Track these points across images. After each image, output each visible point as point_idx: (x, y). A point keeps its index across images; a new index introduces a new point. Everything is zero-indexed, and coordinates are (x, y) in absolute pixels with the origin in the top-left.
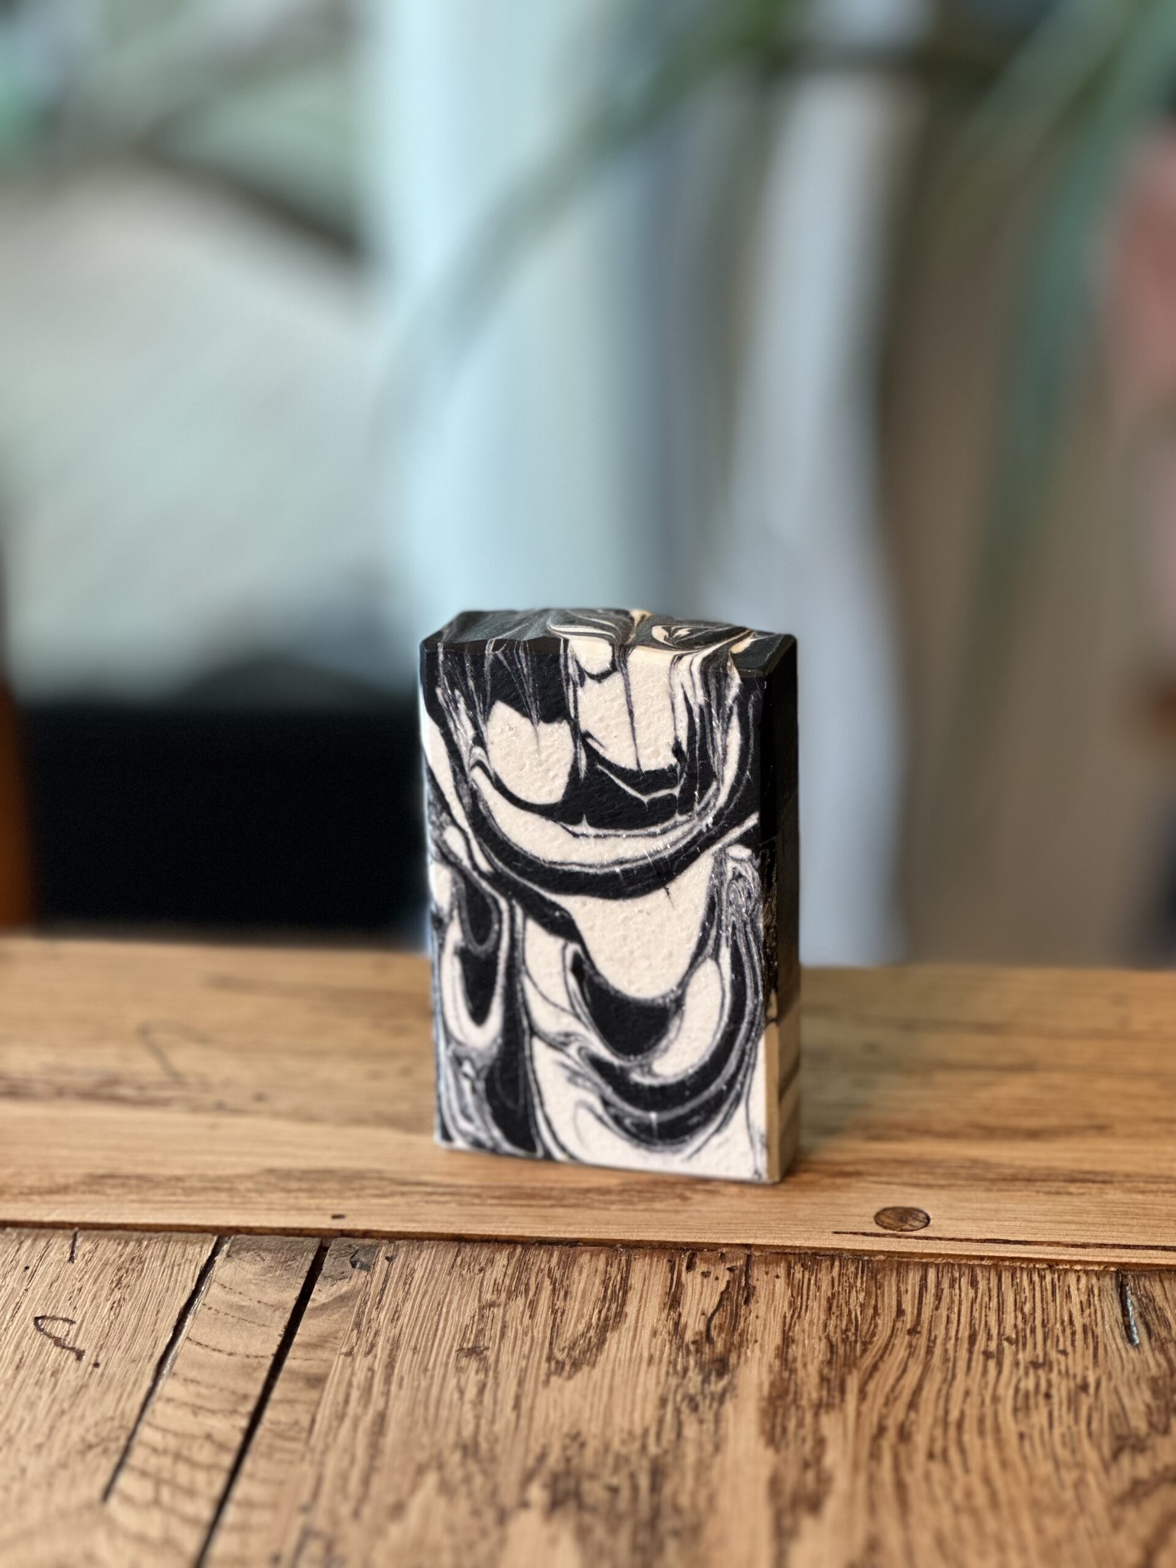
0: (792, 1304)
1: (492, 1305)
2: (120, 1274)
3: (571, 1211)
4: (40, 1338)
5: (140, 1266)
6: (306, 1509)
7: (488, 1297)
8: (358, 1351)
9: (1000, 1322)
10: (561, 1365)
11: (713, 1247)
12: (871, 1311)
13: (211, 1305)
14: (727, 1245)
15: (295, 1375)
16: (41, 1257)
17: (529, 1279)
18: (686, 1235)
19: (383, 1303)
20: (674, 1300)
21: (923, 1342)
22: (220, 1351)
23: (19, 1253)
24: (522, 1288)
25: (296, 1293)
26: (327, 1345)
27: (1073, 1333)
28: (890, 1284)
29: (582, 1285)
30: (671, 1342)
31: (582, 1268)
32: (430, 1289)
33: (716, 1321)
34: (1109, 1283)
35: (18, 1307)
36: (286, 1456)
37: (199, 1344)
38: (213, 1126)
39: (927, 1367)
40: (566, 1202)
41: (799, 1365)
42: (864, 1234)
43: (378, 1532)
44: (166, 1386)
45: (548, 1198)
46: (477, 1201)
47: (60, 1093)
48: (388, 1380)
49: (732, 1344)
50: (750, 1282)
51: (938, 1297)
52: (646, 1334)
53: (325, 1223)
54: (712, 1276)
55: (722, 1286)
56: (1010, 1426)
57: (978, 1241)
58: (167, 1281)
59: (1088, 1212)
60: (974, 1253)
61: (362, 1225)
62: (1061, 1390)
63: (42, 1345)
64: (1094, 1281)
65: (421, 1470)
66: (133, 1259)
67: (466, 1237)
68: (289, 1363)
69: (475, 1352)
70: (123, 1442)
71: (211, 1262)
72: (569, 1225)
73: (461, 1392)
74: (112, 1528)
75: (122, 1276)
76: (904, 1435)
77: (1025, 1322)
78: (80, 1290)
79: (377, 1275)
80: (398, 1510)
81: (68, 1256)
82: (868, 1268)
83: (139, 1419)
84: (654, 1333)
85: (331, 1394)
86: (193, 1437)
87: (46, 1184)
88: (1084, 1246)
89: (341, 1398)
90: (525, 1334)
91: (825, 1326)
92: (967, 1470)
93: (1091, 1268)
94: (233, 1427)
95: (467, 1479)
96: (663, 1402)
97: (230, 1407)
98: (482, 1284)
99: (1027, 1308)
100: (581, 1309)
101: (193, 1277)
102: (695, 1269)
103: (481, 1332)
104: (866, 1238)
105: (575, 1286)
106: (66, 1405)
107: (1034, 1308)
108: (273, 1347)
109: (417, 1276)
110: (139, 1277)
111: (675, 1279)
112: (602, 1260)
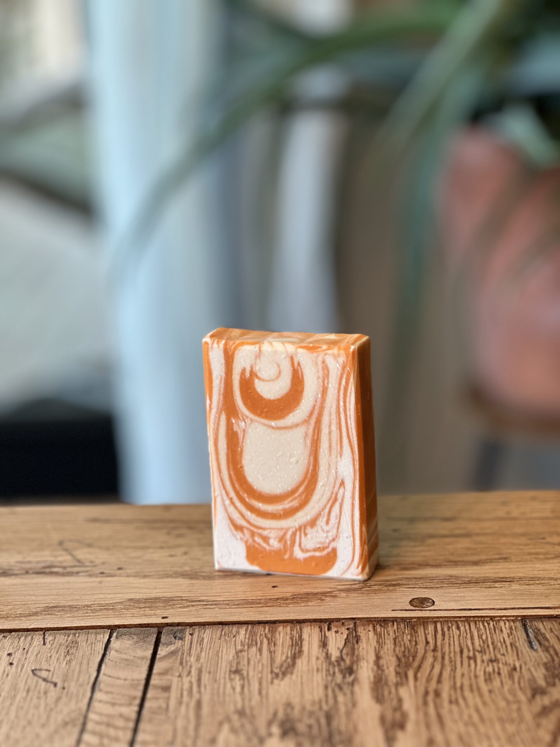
0: (378, 642)
1: (241, 651)
2: (68, 649)
3: (271, 608)
4: (35, 679)
5: (76, 645)
6: (171, 743)
7: (239, 647)
9: (473, 644)
10: (277, 675)
11: (338, 620)
12: (414, 643)
13: (112, 659)
15: (156, 687)
16: (30, 644)
17: (256, 639)
18: (326, 615)
19: (191, 653)
20: (324, 644)
21: (439, 654)
22: (120, 679)
23: (20, 642)
24: (254, 643)
25: (151, 652)
27: (506, 647)
28: (421, 631)
29: (281, 640)
32: (212, 646)
33: (344, 651)
34: (519, 624)
35: (23, 666)
36: (158, 722)
37: (110, 676)
38: (101, 582)
39: (443, 664)
40: (269, 605)
41: (385, 667)
42: (406, 610)
45: (260, 603)
46: (227, 607)
47: (27, 572)
48: (199, 685)
49: (353, 661)
50: (357, 634)
51: (443, 635)
52: (314, 659)
53: (159, 621)
54: (340, 633)
55: (345, 636)
56: (484, 688)
57: (457, 610)
58: (90, 651)
59: (505, 595)
60: (456, 615)
61: (176, 620)
62: (505, 671)
63: (37, 682)
64: (512, 624)
66: (73, 642)
67: (225, 623)
69: (237, 671)
70: (82, 720)
71: (109, 641)
72: (271, 614)
73: (234, 689)
75: (69, 649)
76: (437, 694)
77: (484, 643)
78: (50, 657)
79: (186, 642)
80: (213, 741)
81: (42, 642)
82: (410, 624)
83: (88, 710)
84: (318, 658)
87: (27, 612)
88: (505, 609)
89: (179, 695)
90: (259, 662)
91: (394, 650)
92: (468, 707)
93: (509, 618)
94: (132, 711)
95: (243, 726)
96: (326, 687)
98: (235, 642)
100: (282, 650)
101: (102, 648)
102: (331, 630)
103: (238, 663)
104: (407, 612)
106: (53, 707)
107: (487, 637)
108: (144, 675)
109: (205, 641)
110: (77, 649)
111: (323, 635)
112: (289, 628)
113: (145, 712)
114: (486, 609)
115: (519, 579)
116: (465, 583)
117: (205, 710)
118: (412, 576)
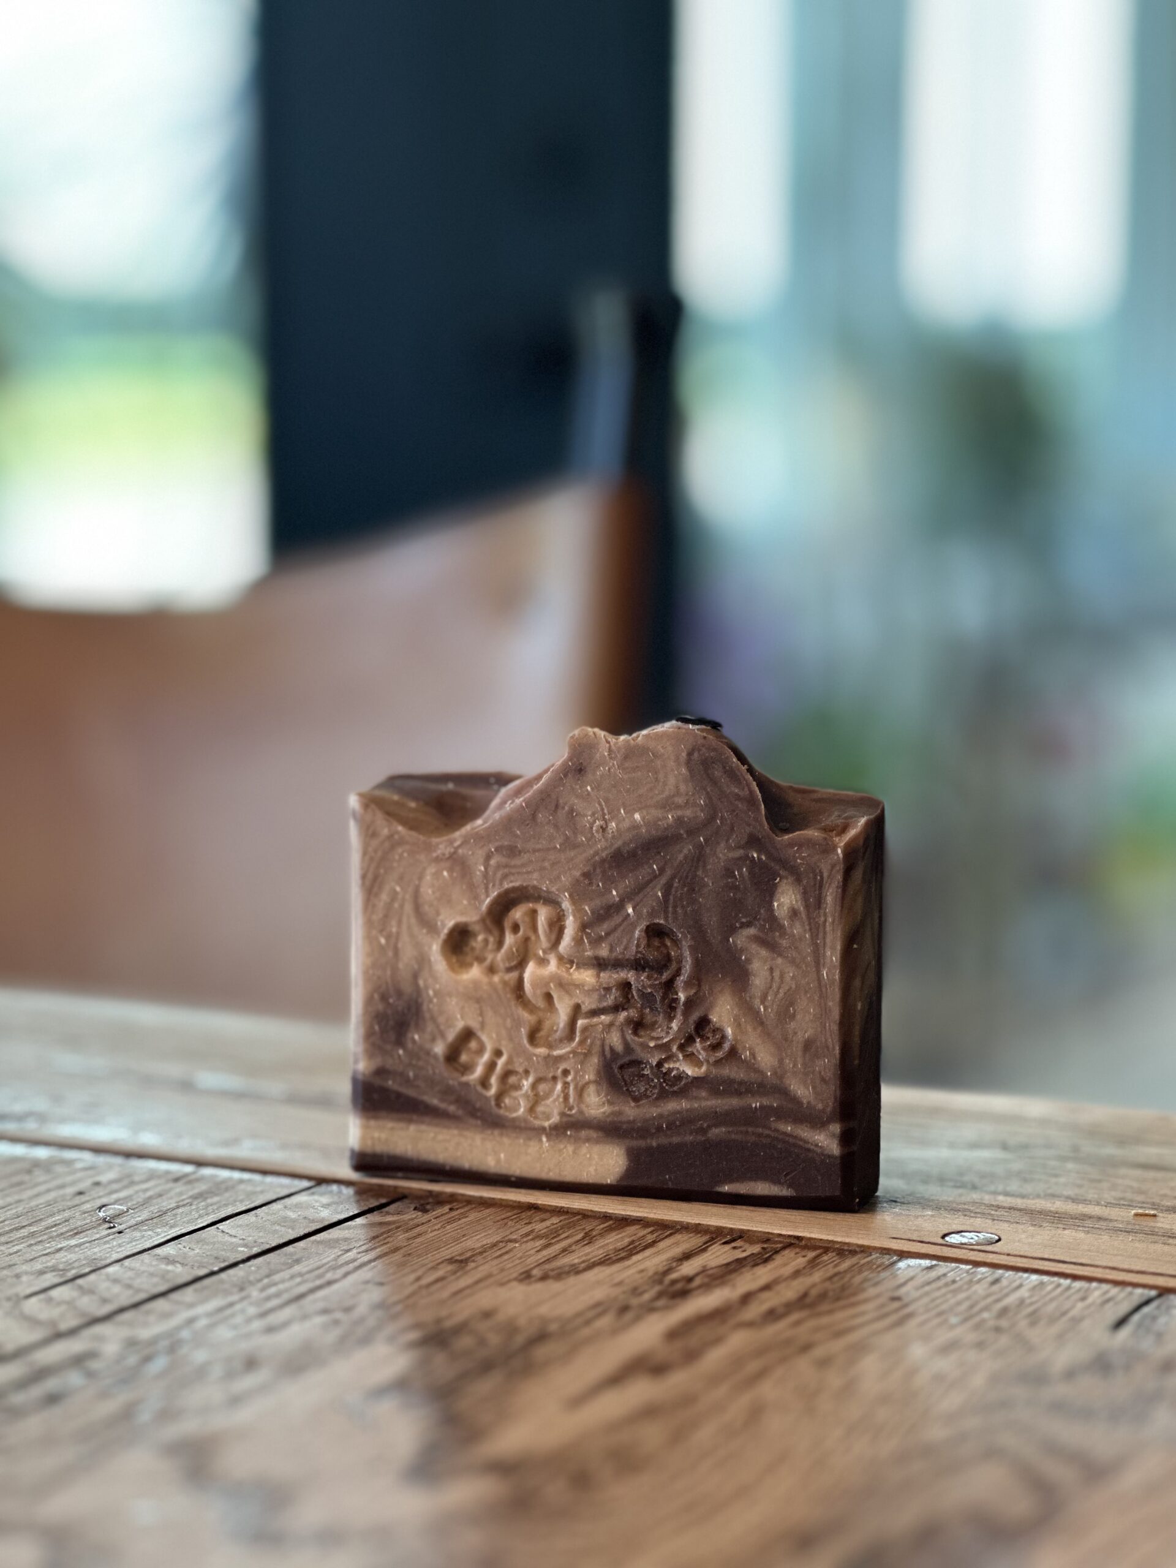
0: (797, 1271)
1: (511, 1241)
7: (514, 1237)
8: (357, 1250)
10: (529, 1278)
14: (780, 1235)
15: (282, 1256)
17: (565, 1232)
19: (414, 1229)
20: (685, 1257)
21: (897, 1305)
24: (552, 1236)
25: (343, 1217)
26: (333, 1244)
29: (611, 1240)
30: (651, 1277)
31: (623, 1232)
32: (466, 1228)
33: (709, 1273)
37: (224, 1232)
41: (757, 1302)
42: (921, 1242)
43: (245, 1337)
44: (166, 1248)
48: (359, 1267)
49: (708, 1285)
50: (773, 1257)
52: (633, 1270)
54: (740, 1250)
55: (744, 1255)
57: (1033, 1258)
61: (450, 1189)
65: (325, 1311)
68: (287, 1248)
69: (461, 1262)
70: (85, 1271)
71: (293, 1194)
73: (418, 1279)
74: (14, 1310)
79: (429, 1216)
84: (642, 1271)
85: (300, 1267)
86: (149, 1275)
88: (1141, 1272)
89: (305, 1270)
91: (813, 1286)
94: (189, 1273)
96: (597, 1306)
97: (201, 1263)
98: (519, 1229)
99: (1029, 1301)
100: (590, 1252)
102: (729, 1244)
103: (482, 1253)
105: (602, 1241)
107: (1037, 1301)
108: (283, 1240)
109: (464, 1220)
111: (704, 1247)
113: (211, 1279)
116: (1107, 1229)
117: (325, 1293)
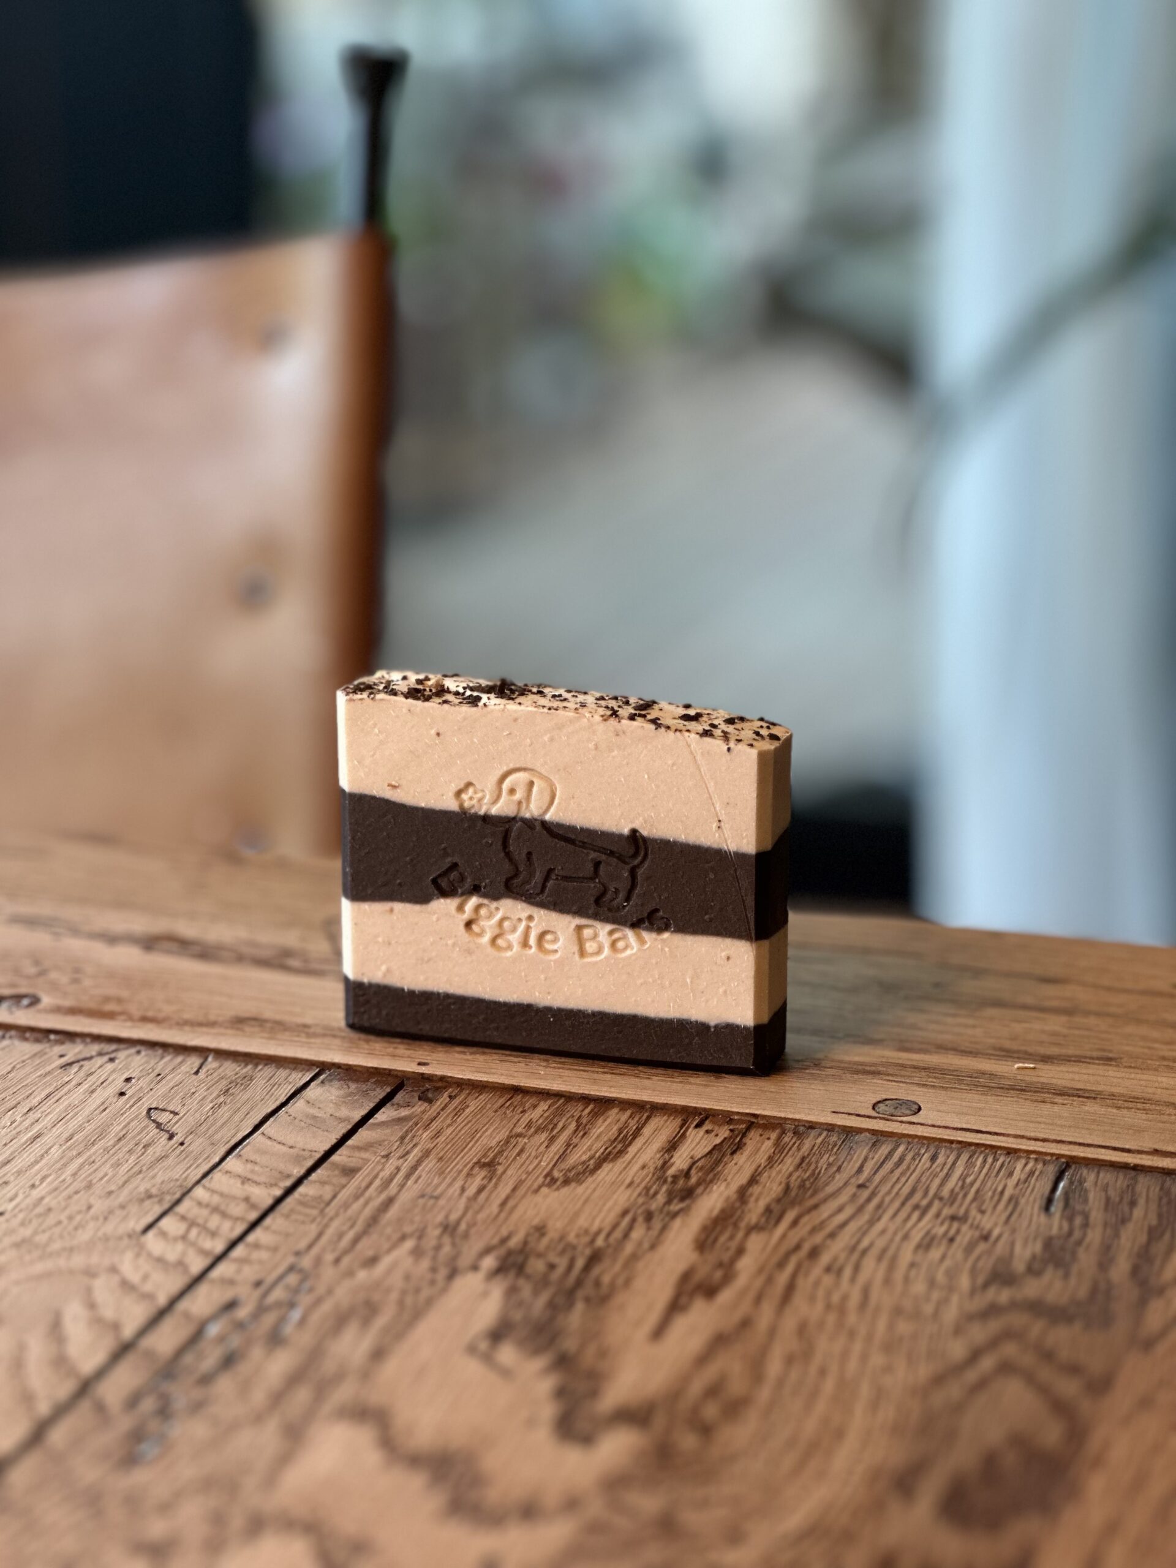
1: (519, 1135)
2: (230, 1086)
3: (618, 1077)
4: (147, 1121)
5: (248, 1082)
6: (298, 1254)
7: (519, 1130)
8: (394, 1155)
9: (941, 1187)
10: (554, 1181)
11: (726, 1114)
12: (834, 1169)
13: (291, 1114)
14: (738, 1113)
15: (335, 1165)
16: (173, 1069)
18: (707, 1103)
20: (672, 1146)
21: (866, 1194)
22: (283, 1144)
23: (158, 1064)
24: (550, 1127)
25: (363, 1112)
26: (372, 1149)
27: (1000, 1199)
28: (861, 1152)
29: (601, 1129)
30: (654, 1174)
31: (608, 1117)
32: (474, 1120)
33: (700, 1164)
34: (1052, 1170)
35: (140, 1099)
36: (301, 1218)
39: (860, 1209)
41: (752, 1199)
42: (858, 1115)
43: (350, 1273)
44: (231, 1163)
47: (240, 958)
48: (408, 1177)
49: (704, 1180)
50: (744, 1140)
51: (898, 1164)
52: (636, 1167)
53: (410, 1068)
54: (713, 1134)
55: (718, 1141)
56: (907, 1255)
57: (954, 1129)
58: (264, 1095)
59: (1060, 1117)
60: (944, 1137)
61: (439, 1072)
62: (966, 1236)
63: (145, 1127)
64: (1040, 1166)
65: (403, 1238)
66: (245, 1077)
67: (521, 1088)
68: (335, 1158)
70: (178, 1196)
71: (306, 1085)
73: (463, 1190)
74: (141, 1250)
76: (814, 1253)
77: (962, 1187)
78: (193, 1093)
80: (372, 1261)
81: (195, 1070)
83: (198, 1182)
84: (643, 1167)
85: (358, 1180)
86: (234, 1198)
87: (201, 1019)
88: (1044, 1140)
89: (364, 1185)
90: (536, 1158)
91: (790, 1175)
92: (853, 1279)
93: (1042, 1157)
94: (269, 1194)
95: (438, 1248)
96: (625, 1213)
97: (273, 1182)
98: (519, 1121)
99: (969, 1180)
101: (287, 1094)
103: (501, 1152)
104: (858, 1118)
105: (594, 1130)
106: (144, 1168)
107: (975, 1180)
108: (327, 1146)
109: (468, 1111)
110: (243, 1090)
111: (682, 1132)
112: (629, 1113)
113: (290, 1201)
114: (1008, 1135)
115: (1109, 1095)
116: (1002, 1088)
117: (393, 1212)
118: (910, 1063)
